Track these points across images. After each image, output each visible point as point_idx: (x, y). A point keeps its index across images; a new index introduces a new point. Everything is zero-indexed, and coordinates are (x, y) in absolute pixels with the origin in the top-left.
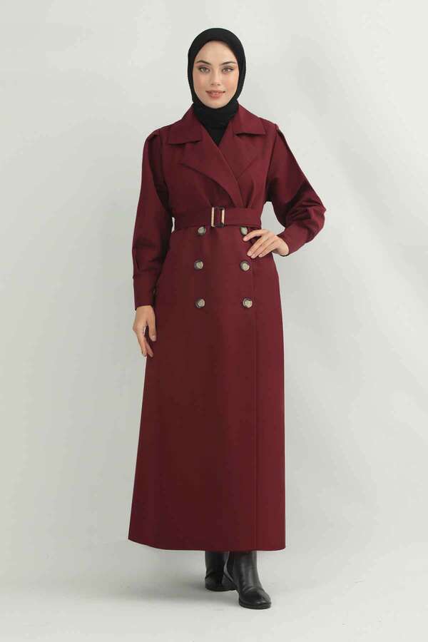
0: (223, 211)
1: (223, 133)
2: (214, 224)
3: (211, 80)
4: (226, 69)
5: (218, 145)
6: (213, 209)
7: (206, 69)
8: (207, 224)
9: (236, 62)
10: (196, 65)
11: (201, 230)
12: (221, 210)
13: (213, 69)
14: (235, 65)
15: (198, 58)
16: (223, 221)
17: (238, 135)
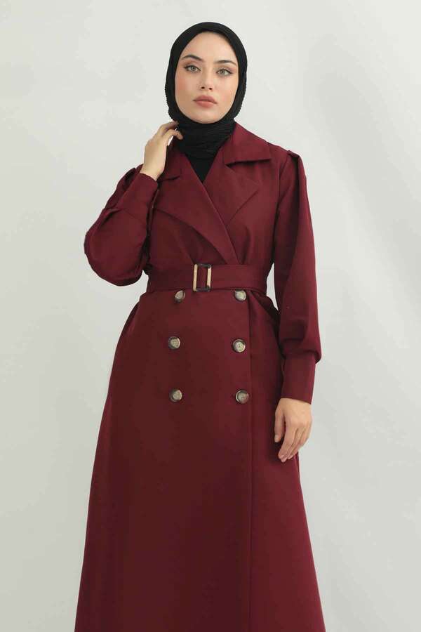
0: (210, 270)
1: (210, 166)
2: (197, 287)
3: (200, 83)
4: (222, 71)
5: (202, 182)
6: (196, 267)
7: (194, 67)
8: (187, 287)
9: (236, 62)
10: (182, 62)
11: (179, 295)
12: (207, 268)
13: (204, 68)
14: (235, 67)
15: (186, 52)
16: (209, 283)
17: (230, 165)
